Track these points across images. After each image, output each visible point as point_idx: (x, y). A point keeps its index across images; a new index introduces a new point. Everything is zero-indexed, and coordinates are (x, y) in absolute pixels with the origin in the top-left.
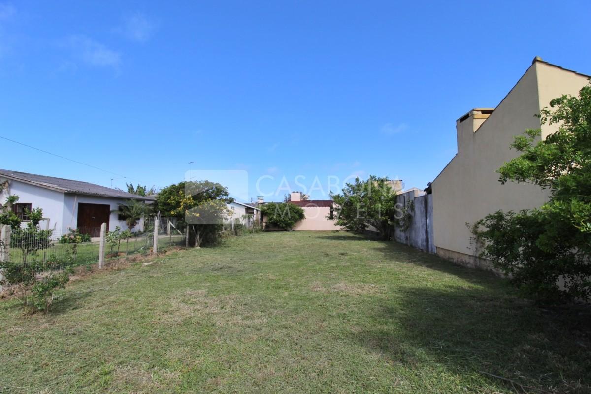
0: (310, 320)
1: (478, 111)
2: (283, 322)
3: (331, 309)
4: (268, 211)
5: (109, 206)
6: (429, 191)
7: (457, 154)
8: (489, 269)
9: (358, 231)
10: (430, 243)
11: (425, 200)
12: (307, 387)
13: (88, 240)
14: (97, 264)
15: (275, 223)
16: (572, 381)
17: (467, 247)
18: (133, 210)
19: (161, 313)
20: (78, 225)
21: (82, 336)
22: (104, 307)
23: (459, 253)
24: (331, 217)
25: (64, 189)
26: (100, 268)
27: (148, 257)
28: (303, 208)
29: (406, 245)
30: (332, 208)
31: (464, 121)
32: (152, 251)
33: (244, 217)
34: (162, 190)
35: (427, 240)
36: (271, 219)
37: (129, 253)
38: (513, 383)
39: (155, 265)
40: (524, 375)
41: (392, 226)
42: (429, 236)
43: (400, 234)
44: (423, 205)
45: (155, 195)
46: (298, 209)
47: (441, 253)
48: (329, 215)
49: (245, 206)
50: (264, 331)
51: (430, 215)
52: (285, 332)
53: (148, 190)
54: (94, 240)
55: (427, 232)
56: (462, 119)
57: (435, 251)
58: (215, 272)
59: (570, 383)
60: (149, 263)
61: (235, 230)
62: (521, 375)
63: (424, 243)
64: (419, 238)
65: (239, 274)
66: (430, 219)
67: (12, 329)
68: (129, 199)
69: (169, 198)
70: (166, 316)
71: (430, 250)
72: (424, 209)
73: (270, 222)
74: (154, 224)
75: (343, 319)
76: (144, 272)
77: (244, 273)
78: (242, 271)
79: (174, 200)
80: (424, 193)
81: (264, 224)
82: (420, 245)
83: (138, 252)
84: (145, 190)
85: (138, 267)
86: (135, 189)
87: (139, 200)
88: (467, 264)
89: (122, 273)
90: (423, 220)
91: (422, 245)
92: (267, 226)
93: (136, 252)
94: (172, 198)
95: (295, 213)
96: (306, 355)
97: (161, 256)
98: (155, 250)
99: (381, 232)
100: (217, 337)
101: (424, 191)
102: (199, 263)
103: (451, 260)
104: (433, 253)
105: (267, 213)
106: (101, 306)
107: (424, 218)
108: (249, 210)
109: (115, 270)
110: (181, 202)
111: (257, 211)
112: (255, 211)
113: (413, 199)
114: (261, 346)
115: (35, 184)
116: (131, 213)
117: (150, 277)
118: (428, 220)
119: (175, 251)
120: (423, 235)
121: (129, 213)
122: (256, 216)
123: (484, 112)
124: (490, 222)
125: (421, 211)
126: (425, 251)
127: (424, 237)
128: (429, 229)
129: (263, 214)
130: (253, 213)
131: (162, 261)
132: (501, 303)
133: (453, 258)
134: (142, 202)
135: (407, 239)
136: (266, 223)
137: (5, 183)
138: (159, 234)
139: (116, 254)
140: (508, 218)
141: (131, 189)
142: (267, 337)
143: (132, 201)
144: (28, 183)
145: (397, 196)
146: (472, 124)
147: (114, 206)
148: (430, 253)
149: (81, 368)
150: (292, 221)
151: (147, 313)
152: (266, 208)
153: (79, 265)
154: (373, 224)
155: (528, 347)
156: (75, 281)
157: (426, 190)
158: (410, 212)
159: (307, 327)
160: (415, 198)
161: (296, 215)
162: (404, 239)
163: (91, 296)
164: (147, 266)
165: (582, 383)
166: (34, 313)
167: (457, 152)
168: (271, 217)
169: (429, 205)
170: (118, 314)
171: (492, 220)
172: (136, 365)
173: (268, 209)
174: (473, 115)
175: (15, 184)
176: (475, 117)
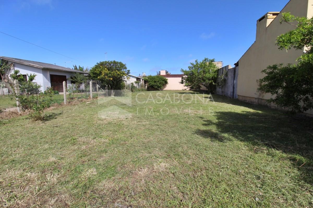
0: (170, 123)
1: (270, 14)
2: (157, 123)
3: (181, 119)
4: (148, 80)
5: (65, 76)
6: (237, 65)
7: (255, 42)
8: (265, 104)
9: (196, 89)
10: (235, 94)
11: (234, 70)
12: (168, 144)
13: (58, 93)
14: (64, 102)
15: (152, 86)
16: (301, 144)
17: (255, 94)
18: (78, 78)
19: (97, 120)
20: (52, 86)
21: (61, 127)
22: (69, 118)
23: (250, 97)
24: (182, 83)
25: (41, 66)
26: (65, 104)
27: (88, 100)
28: (167, 78)
29: (222, 95)
30: (182, 78)
31: (262, 20)
32: (90, 97)
33: (136, 83)
34: (92, 68)
35: (233, 92)
36: (150, 84)
37: (79, 98)
38: (271, 144)
39: (92, 103)
40: (276, 142)
41: (215, 86)
42: (235, 89)
43: (219, 90)
44: (233, 73)
45: (89, 71)
46: (164, 79)
47: (241, 98)
48: (181, 82)
49: (136, 77)
50: (147, 127)
51: (237, 78)
52: (158, 127)
53: (85, 69)
54: (60, 93)
55: (234, 88)
56: (260, 20)
57: (237, 97)
58: (123, 106)
59: (300, 145)
60: (89, 102)
61: (131, 89)
62: (275, 142)
63: (232, 94)
64: (229, 91)
65: (134, 107)
66: (236, 81)
67: (27, 125)
68: (75, 73)
69: (95, 70)
70: (99, 121)
71: (235, 97)
72: (233, 75)
73: (149, 86)
74: (89, 86)
75: (187, 122)
76: (87, 105)
77: (137, 106)
78: (136, 106)
79: (98, 71)
80: (234, 66)
81: (146, 87)
82: (229, 95)
83: (83, 98)
84: (83, 69)
85: (84, 104)
86: (78, 68)
87: (80, 73)
88: (254, 103)
89: (76, 106)
90: (232, 81)
91: (230, 95)
92: (148, 88)
93: (82, 98)
94: (97, 70)
95: (163, 81)
96: (168, 134)
97: (94, 100)
98: (91, 97)
99: (209, 89)
100: (125, 128)
101: (234, 65)
102: (114, 102)
103: (245, 101)
104: (236, 99)
105: (148, 81)
106: (68, 118)
107: (233, 80)
108: (138, 79)
109: (73, 105)
110: (102, 72)
111: (142, 80)
112: (141, 80)
113: (228, 70)
114: (146, 131)
115: (26, 64)
116: (77, 80)
117: (90, 107)
118: (235, 81)
119: (101, 97)
120: (231, 89)
121: (76, 80)
122: (142, 82)
123: (274, 14)
124: (269, 70)
125: (231, 76)
126: (232, 98)
127: (232, 90)
128: (235, 86)
129: (146, 82)
130: (140, 81)
131: (95, 102)
132: (269, 117)
133: (247, 100)
134: (82, 75)
135: (222, 92)
136: (147, 86)
137: (11, 64)
138: (93, 91)
139: (72, 99)
140: (279, 68)
141: (76, 68)
142: (149, 129)
143: (77, 74)
144: (23, 64)
145: (219, 69)
146: (266, 22)
147: (68, 77)
148: (234, 98)
149: (62, 138)
150: (161, 85)
151: (90, 120)
152: (147, 78)
153: (55, 103)
154: (204, 85)
155: (280, 132)
156: (54, 109)
157: (235, 64)
158: (225, 78)
159: (168, 125)
160: (229, 70)
161: (163, 82)
162: (221, 92)
163: (62, 114)
164: (88, 103)
165: (306, 145)
166: (36, 120)
167: (255, 40)
168: (150, 83)
169: (236, 73)
170: (77, 120)
171: (270, 69)
172: (87, 137)
173: (148, 79)
174: (267, 16)
175: (16, 65)
176: (269, 17)
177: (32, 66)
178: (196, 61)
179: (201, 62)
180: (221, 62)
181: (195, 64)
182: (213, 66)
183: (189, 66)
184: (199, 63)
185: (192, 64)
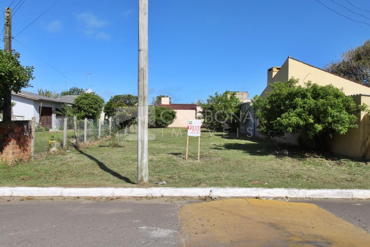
1: (275, 68)
5: (51, 108)
10: (256, 132)
30: (196, 111)
31: (270, 71)
35: (254, 130)
63: (253, 132)
71: (255, 135)
72: (254, 113)
79: (115, 106)
104: (257, 137)
107: (254, 118)
118: (255, 120)
121: (65, 113)
125: (252, 114)
127: (254, 128)
128: (255, 124)
145: (241, 104)
146: (272, 74)
150: (168, 120)
160: (250, 107)
161: (170, 115)
162: (243, 131)
176: (274, 71)
177: (23, 96)
178: (216, 94)
179: (222, 94)
180: (247, 93)
181: (214, 96)
182: (235, 100)
183: (208, 99)
184: (219, 96)
185: (211, 97)
